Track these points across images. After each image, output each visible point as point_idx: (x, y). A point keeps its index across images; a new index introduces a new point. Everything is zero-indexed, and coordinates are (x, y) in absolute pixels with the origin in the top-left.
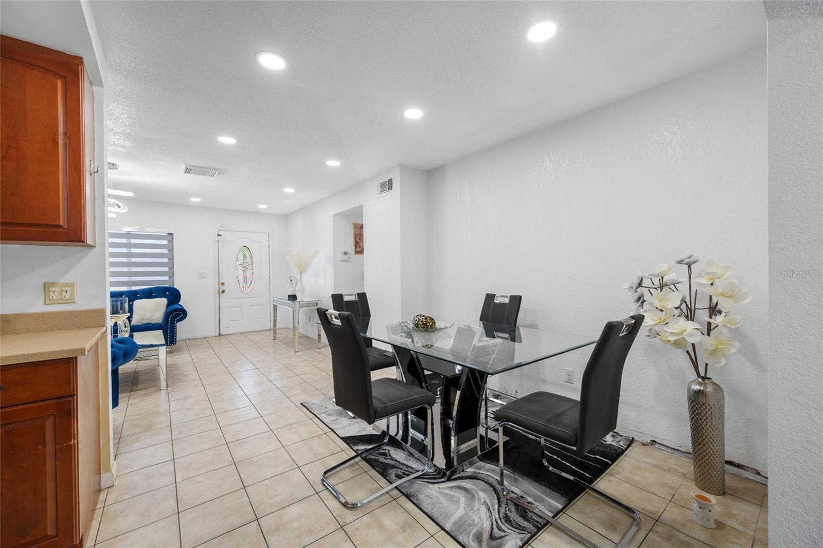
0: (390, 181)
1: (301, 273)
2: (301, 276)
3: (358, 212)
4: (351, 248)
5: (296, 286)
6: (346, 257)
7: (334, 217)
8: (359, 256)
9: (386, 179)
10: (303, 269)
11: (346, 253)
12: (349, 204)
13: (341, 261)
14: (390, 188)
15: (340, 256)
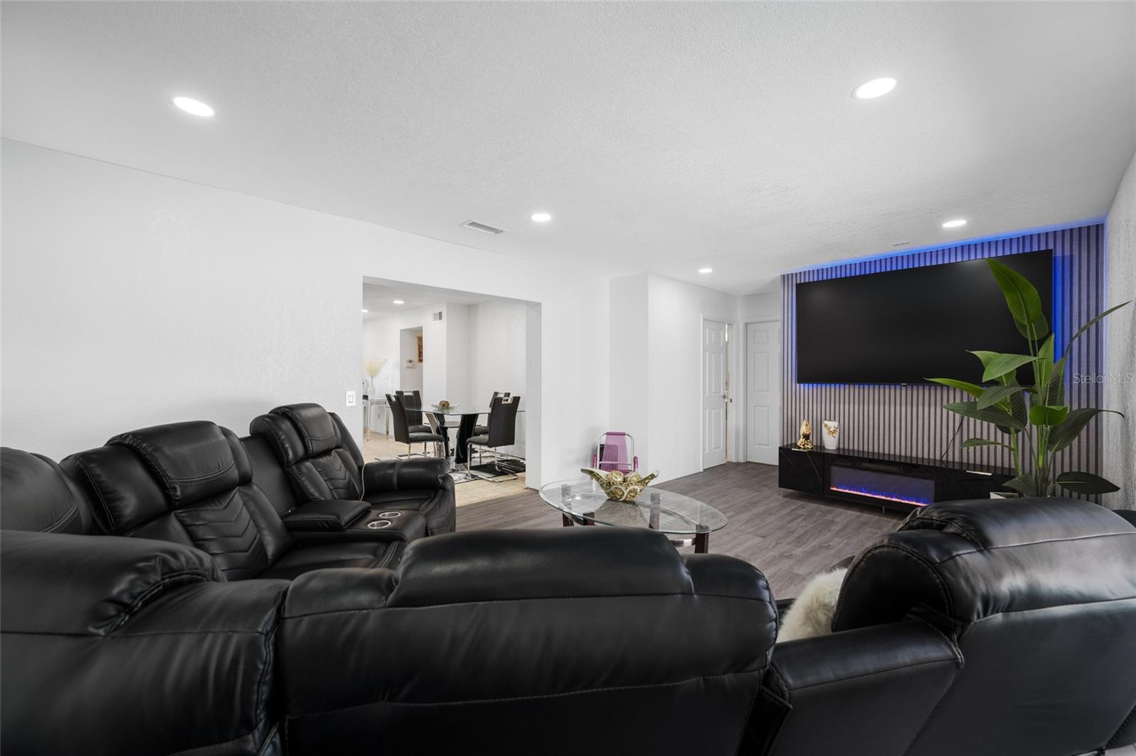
0: (440, 313)
1: (372, 377)
2: (372, 380)
3: (420, 330)
4: (416, 358)
5: (367, 388)
6: (411, 365)
7: (401, 333)
8: (420, 363)
9: (438, 312)
10: (374, 373)
11: (410, 361)
12: (412, 324)
13: (407, 367)
14: (440, 318)
15: (406, 364)
